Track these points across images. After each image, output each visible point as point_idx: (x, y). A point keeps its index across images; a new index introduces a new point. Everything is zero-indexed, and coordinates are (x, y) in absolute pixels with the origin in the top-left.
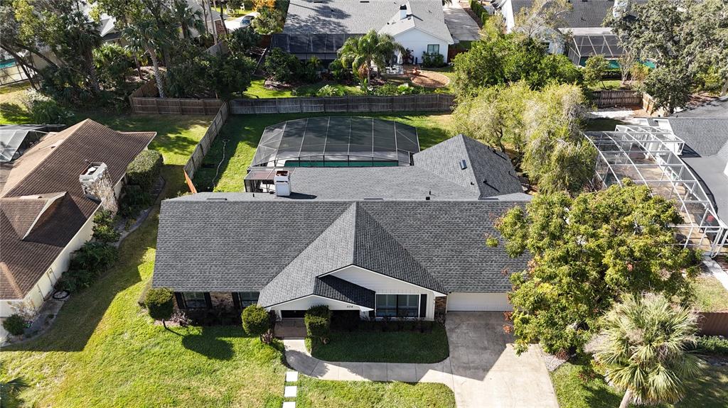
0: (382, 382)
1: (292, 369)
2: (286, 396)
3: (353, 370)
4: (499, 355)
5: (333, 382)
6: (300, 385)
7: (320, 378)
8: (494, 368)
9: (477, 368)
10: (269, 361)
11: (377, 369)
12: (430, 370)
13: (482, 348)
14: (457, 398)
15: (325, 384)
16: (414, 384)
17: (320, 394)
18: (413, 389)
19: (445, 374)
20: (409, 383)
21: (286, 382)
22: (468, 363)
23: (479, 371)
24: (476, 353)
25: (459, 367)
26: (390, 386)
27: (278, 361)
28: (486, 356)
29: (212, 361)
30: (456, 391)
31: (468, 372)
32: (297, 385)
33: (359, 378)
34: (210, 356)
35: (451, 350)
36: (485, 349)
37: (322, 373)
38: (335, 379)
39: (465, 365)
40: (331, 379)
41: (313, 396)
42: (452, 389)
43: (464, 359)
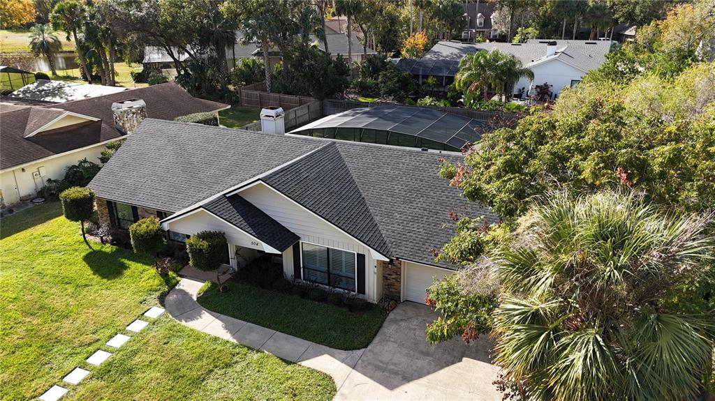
0: (249, 348)
1: (163, 305)
2: (128, 328)
3: (227, 327)
6: (154, 323)
7: (183, 323)
8: (423, 381)
9: (395, 373)
11: (256, 333)
12: (326, 355)
13: (422, 352)
15: (181, 330)
16: (289, 363)
17: (164, 337)
18: (282, 368)
20: (284, 360)
21: (143, 315)
22: (387, 364)
23: (392, 377)
24: (408, 355)
25: (369, 364)
26: (256, 356)
27: (156, 296)
28: (421, 363)
30: (342, 391)
31: (379, 374)
32: (150, 323)
33: (226, 336)
35: (375, 341)
36: (427, 354)
37: (191, 318)
38: (198, 329)
39: (380, 364)
40: (194, 327)
42: (338, 386)
43: (386, 357)
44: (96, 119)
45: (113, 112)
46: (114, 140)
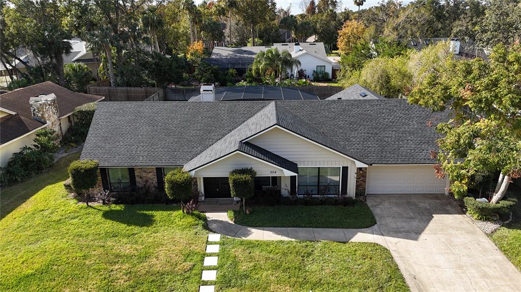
1: (215, 232)
2: (207, 252)
3: (278, 233)
4: (428, 223)
5: (257, 241)
6: (222, 244)
7: (244, 238)
9: (408, 232)
10: (190, 227)
11: (303, 232)
12: (359, 233)
13: (408, 218)
14: (394, 254)
15: (250, 243)
16: (345, 243)
17: (244, 250)
18: (343, 247)
19: (375, 236)
20: (340, 242)
21: (208, 241)
22: (398, 229)
24: (403, 221)
25: (388, 231)
26: (320, 244)
27: (200, 227)
28: (415, 224)
29: (131, 227)
30: (391, 249)
32: (220, 244)
33: (285, 239)
34: (129, 224)
35: (377, 218)
36: (412, 218)
37: (247, 234)
38: (260, 239)
39: (395, 230)
40: (256, 239)
41: (237, 251)
42: (386, 247)
43: (393, 225)
44: (14, 113)
45: (31, 105)
46: (39, 128)
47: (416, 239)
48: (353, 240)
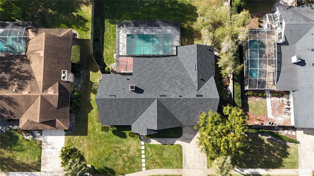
0: (165, 145)
1: (142, 141)
2: (142, 149)
3: (158, 141)
4: (195, 136)
5: (153, 145)
6: (145, 145)
8: (193, 139)
9: (189, 139)
10: (136, 139)
11: (164, 140)
12: (177, 140)
14: (183, 148)
16: (172, 145)
18: (172, 146)
19: (180, 141)
21: (141, 145)
23: (189, 140)
24: (189, 135)
25: (184, 139)
26: (167, 146)
27: (138, 139)
28: (192, 136)
29: (121, 139)
30: (183, 146)
31: (187, 141)
33: (159, 143)
35: (183, 134)
36: (192, 133)
37: (150, 142)
38: (153, 144)
40: (152, 144)
41: (149, 149)
43: (186, 137)
47: (189, 143)
48: (175, 144)
